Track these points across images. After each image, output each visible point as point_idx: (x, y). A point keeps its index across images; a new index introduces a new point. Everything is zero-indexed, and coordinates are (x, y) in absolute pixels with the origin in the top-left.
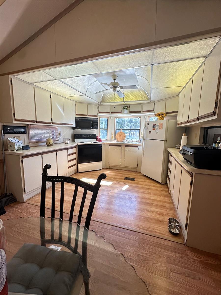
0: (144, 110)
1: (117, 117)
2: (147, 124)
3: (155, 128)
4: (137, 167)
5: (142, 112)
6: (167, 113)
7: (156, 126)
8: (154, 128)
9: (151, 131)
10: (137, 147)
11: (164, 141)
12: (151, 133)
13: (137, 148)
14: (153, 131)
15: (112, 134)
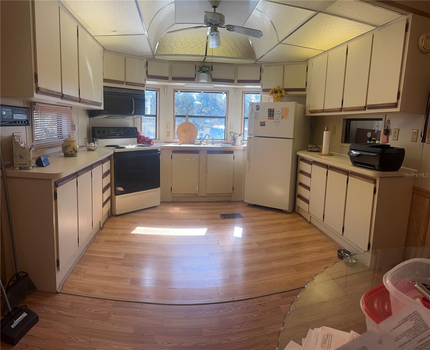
0: (239, 79)
1: (179, 90)
2: (255, 108)
3: (273, 116)
4: (231, 192)
5: (236, 81)
6: (287, 90)
7: (275, 112)
8: (270, 116)
9: (264, 122)
10: (232, 152)
11: (292, 139)
12: (264, 125)
13: (233, 155)
14: (269, 122)
15: (167, 128)
